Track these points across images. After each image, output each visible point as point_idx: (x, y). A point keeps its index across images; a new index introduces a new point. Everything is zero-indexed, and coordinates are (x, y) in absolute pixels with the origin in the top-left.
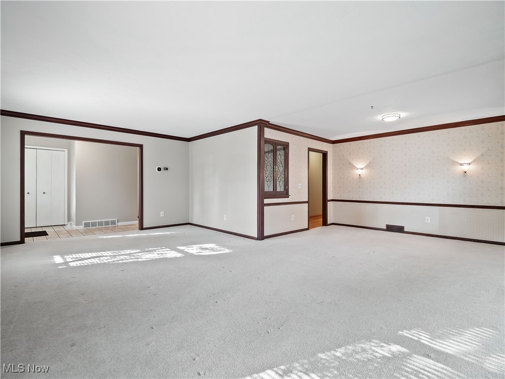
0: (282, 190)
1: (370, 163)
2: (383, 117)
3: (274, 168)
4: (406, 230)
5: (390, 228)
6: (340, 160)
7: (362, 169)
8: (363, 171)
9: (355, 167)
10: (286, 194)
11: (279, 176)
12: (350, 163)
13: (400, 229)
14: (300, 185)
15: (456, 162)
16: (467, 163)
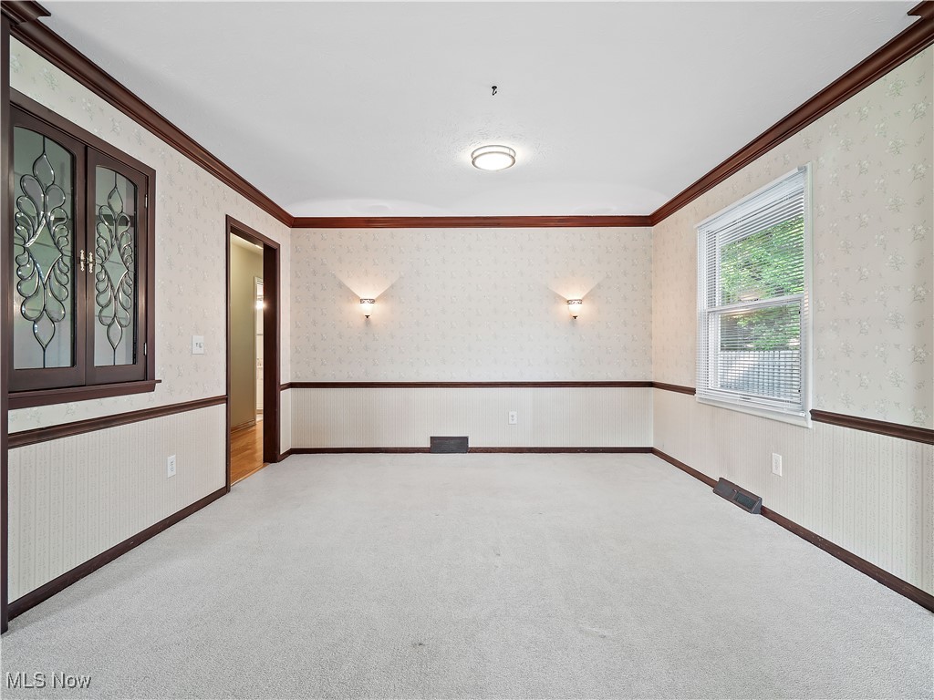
0: (123, 358)
1: (392, 287)
2: (474, 156)
3: (75, 260)
4: (471, 444)
5: (440, 445)
6: (315, 273)
7: (373, 301)
8: (375, 305)
9: (354, 296)
10: (143, 378)
11: (103, 299)
12: (341, 285)
13: (459, 445)
14: (198, 339)
15: (560, 296)
16: (576, 300)
